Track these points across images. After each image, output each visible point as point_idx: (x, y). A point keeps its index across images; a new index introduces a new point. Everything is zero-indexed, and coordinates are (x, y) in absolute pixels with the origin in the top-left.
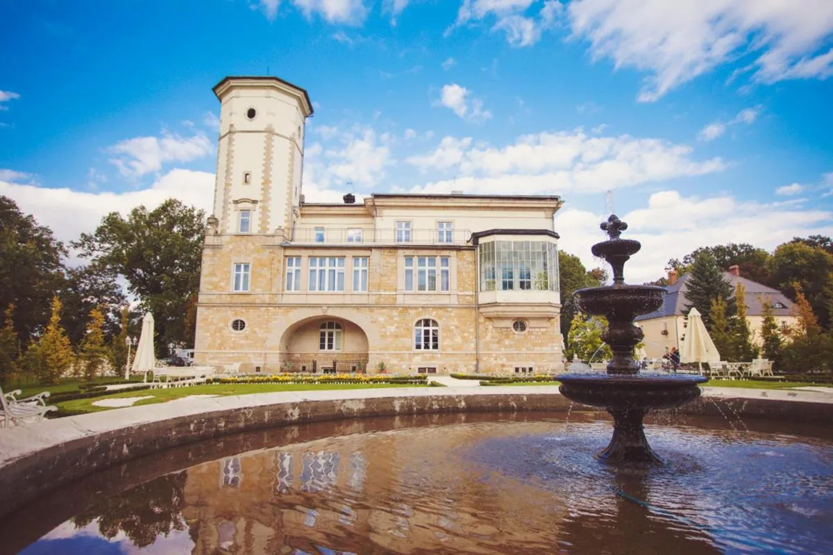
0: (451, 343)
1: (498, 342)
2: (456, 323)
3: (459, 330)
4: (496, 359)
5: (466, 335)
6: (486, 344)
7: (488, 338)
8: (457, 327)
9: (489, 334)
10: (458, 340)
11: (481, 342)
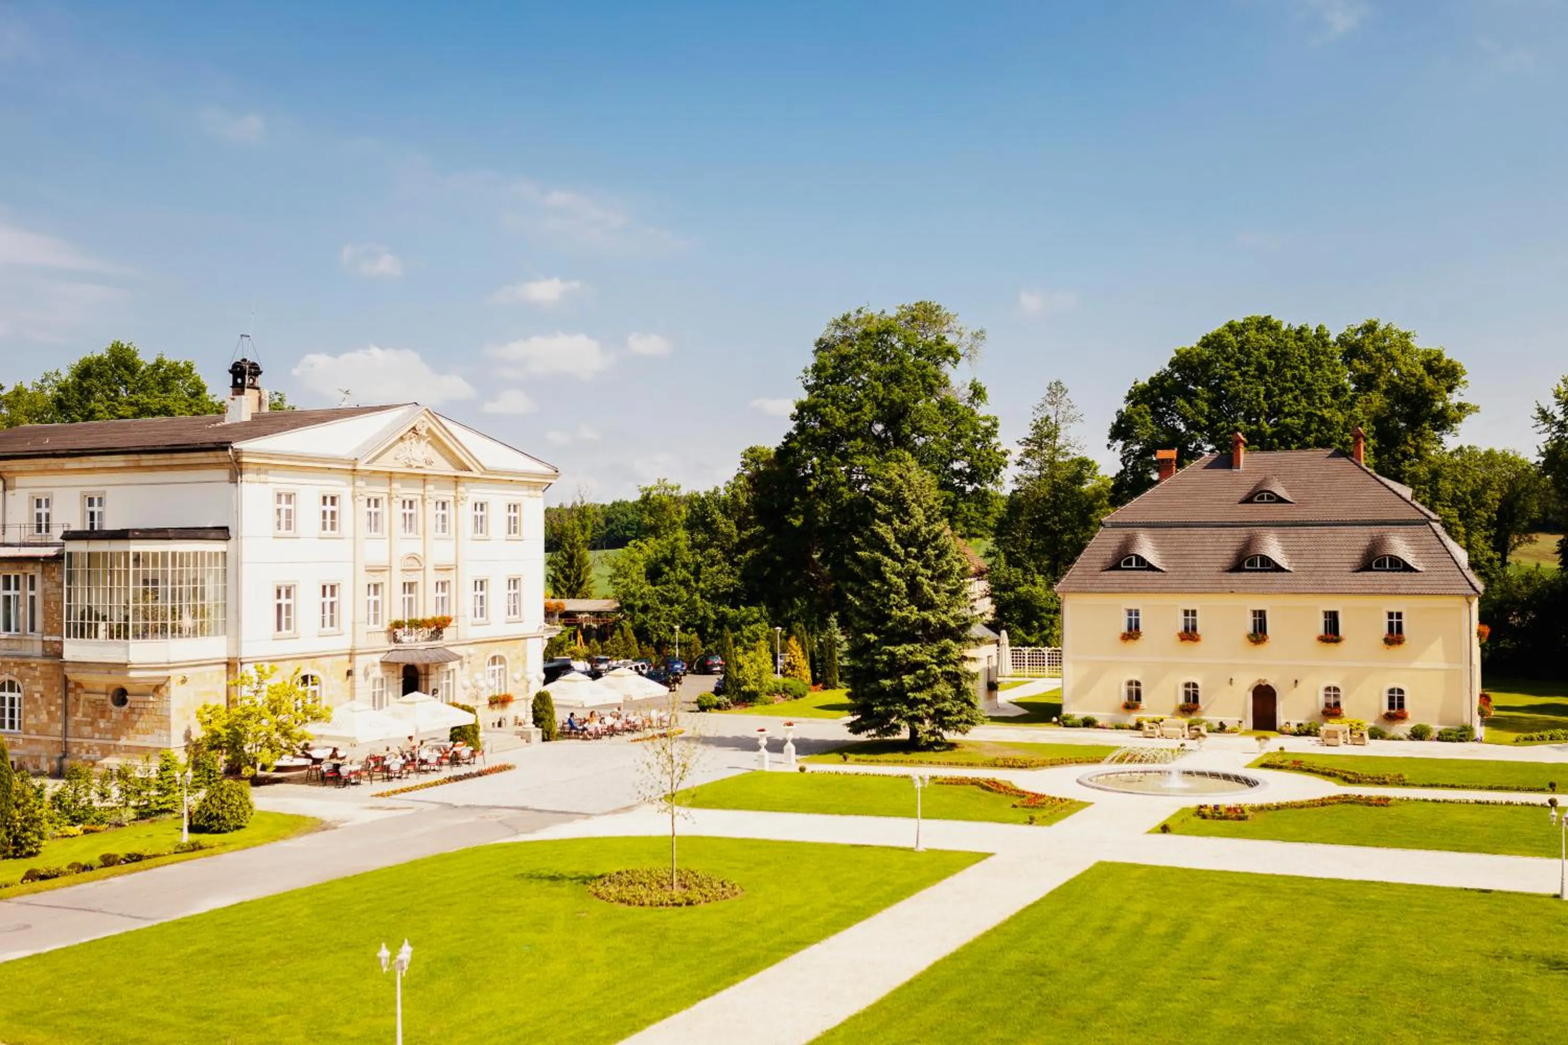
0: (34, 722)
1: (92, 724)
2: (40, 688)
3: (44, 700)
4: (88, 752)
5: (53, 708)
6: (78, 724)
7: (79, 716)
8: (42, 696)
9: (81, 709)
10: (44, 717)
11: (71, 723)
